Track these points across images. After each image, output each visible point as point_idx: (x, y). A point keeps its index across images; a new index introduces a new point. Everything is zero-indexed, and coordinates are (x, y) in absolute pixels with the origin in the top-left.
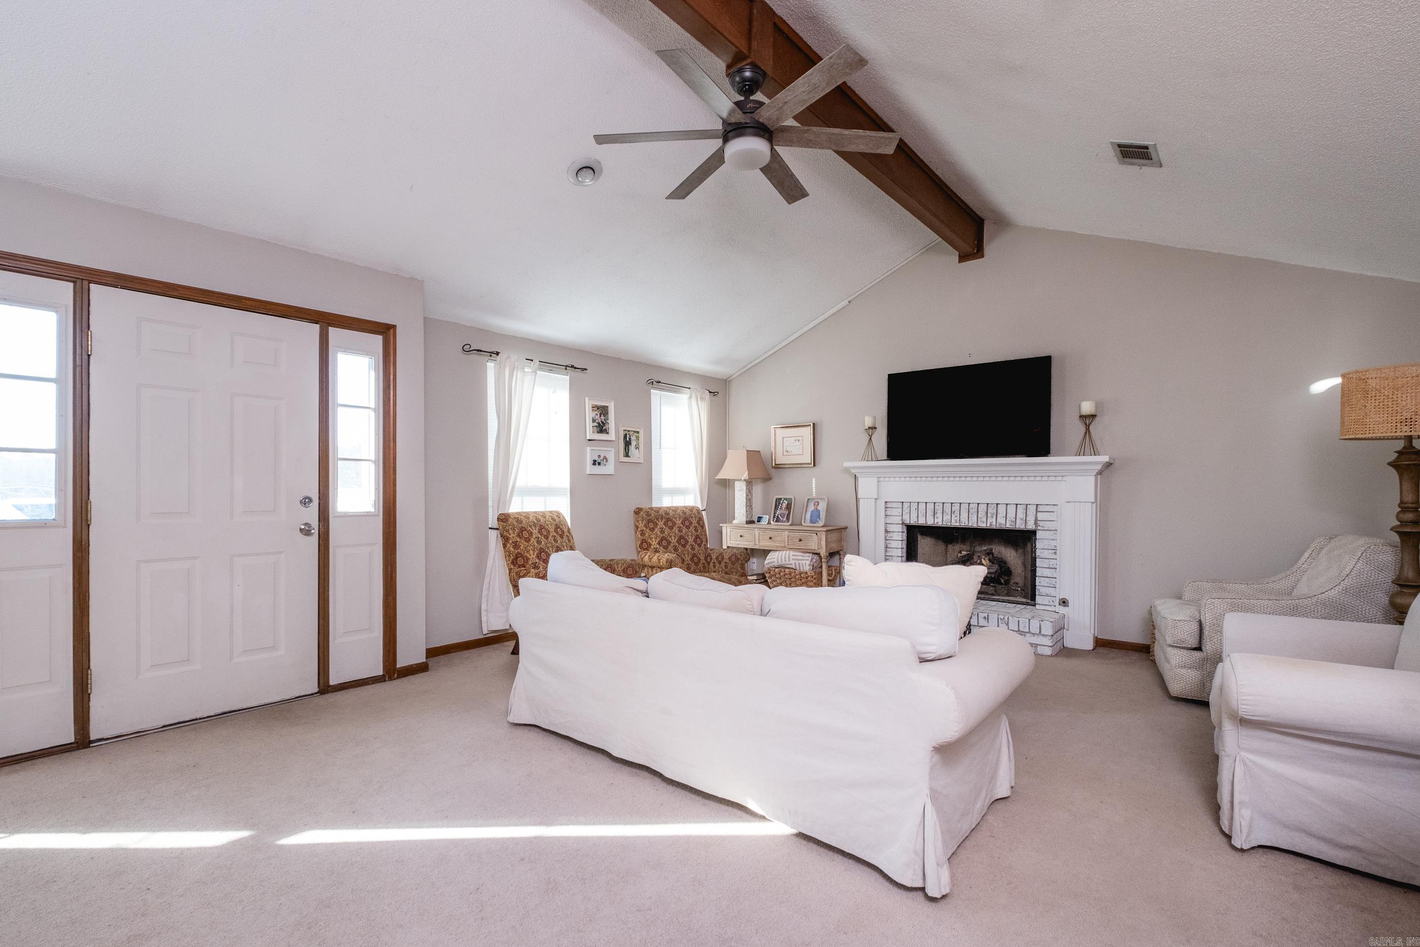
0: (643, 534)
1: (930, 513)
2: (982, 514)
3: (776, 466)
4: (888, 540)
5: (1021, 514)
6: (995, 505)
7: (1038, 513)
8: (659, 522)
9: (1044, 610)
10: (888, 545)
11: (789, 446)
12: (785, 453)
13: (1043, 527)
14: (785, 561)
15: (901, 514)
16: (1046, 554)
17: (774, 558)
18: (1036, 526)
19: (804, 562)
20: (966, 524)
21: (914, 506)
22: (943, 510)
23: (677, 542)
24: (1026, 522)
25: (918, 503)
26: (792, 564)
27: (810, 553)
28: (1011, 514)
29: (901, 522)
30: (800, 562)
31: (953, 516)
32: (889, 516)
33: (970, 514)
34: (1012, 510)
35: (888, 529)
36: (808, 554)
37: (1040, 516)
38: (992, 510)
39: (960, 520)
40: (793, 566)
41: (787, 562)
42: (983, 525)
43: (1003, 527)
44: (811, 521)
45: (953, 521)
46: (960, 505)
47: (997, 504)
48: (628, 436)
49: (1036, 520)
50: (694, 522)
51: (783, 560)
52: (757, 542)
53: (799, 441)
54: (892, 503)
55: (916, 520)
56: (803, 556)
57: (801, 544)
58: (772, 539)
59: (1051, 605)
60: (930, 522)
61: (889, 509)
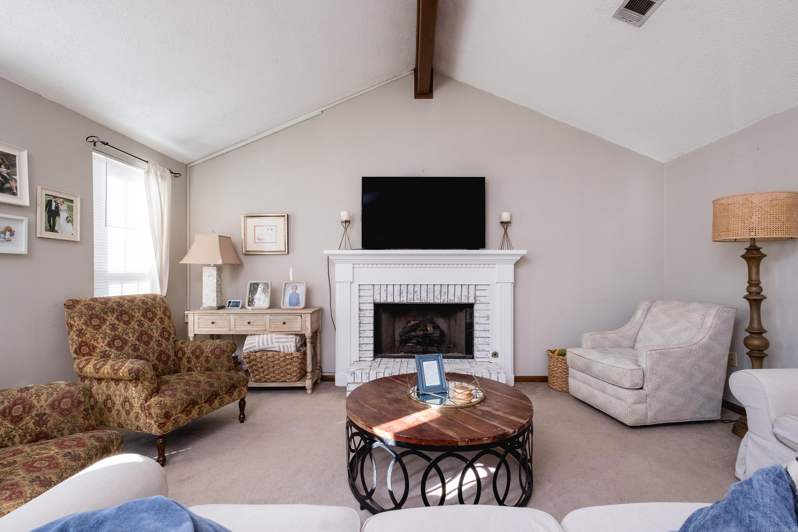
0: (80, 333)
1: (397, 293)
2: (437, 293)
3: (247, 253)
4: (361, 317)
5: (465, 293)
6: (447, 286)
7: (476, 291)
8: (108, 317)
9: (481, 362)
10: (361, 321)
11: (261, 235)
12: (257, 241)
13: (479, 301)
14: (268, 344)
15: (372, 295)
16: (482, 321)
17: (255, 343)
18: (475, 301)
19: (288, 344)
20: (425, 301)
21: (384, 288)
23: (138, 339)
24: (468, 297)
25: (387, 285)
26: (275, 347)
27: (293, 334)
28: (458, 292)
29: (373, 302)
30: (285, 344)
31: (415, 295)
32: (362, 296)
33: (428, 293)
34: (458, 288)
35: (361, 308)
36: (291, 336)
37: (478, 293)
38: (444, 289)
39: (420, 298)
40: (277, 349)
41: (270, 345)
42: (438, 301)
43: (453, 302)
44: (291, 304)
45: (415, 299)
46: (421, 287)
47: (448, 285)
48: (54, 204)
49: (475, 296)
50: (159, 312)
51: (265, 344)
52: (232, 327)
53: (272, 230)
54: (364, 286)
55: (385, 299)
56: (287, 338)
57: (284, 327)
58: (251, 323)
59: (485, 358)
60: (397, 300)
61: (362, 291)
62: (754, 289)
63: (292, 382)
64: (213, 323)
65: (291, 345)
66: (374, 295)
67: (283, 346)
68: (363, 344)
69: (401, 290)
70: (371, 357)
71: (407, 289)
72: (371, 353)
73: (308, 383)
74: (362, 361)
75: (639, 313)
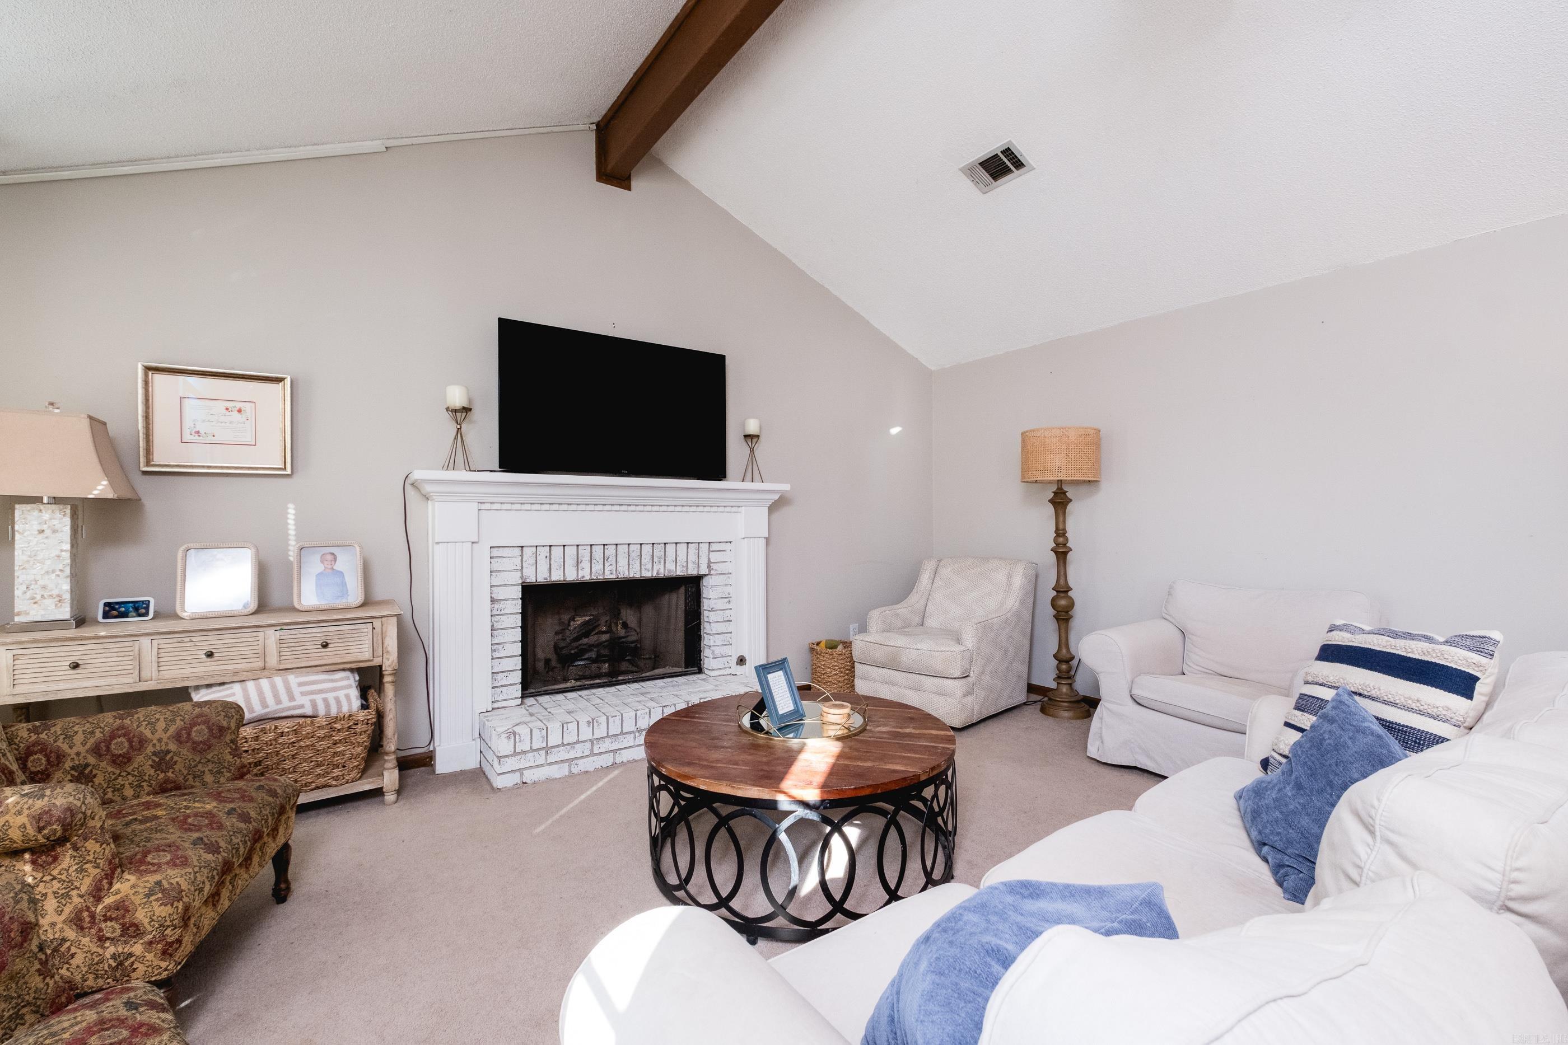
1: (570, 562)
2: (646, 558)
3: (155, 469)
4: (494, 615)
5: (693, 557)
6: (663, 545)
7: (711, 553)
9: (720, 676)
10: (495, 624)
11: (204, 421)
12: (187, 437)
13: (716, 570)
15: (519, 568)
16: (720, 604)
18: (710, 571)
19: (341, 694)
20: (625, 576)
21: (543, 552)
22: (591, 555)
24: (698, 565)
25: (550, 546)
26: (302, 706)
27: (344, 670)
28: (682, 557)
29: (519, 582)
30: (330, 696)
31: (607, 564)
32: (497, 571)
33: (631, 559)
34: (682, 548)
35: (495, 596)
37: (714, 557)
38: (659, 552)
39: (616, 570)
40: (308, 711)
41: (286, 703)
42: (647, 574)
43: (673, 574)
45: (607, 572)
46: (616, 548)
47: (665, 544)
49: (709, 562)
52: (150, 670)
53: (239, 411)
54: (500, 549)
55: (547, 575)
56: (332, 681)
57: (323, 654)
58: (215, 655)
59: (725, 668)
60: (571, 576)
61: (496, 560)
62: (1061, 540)
63: (347, 783)
64: (75, 666)
65: (347, 697)
66: (522, 568)
67: (325, 700)
68: (498, 673)
69: (580, 556)
70: (516, 698)
71: (591, 553)
72: (517, 690)
73: (390, 778)
74: (498, 708)
75: (925, 578)
